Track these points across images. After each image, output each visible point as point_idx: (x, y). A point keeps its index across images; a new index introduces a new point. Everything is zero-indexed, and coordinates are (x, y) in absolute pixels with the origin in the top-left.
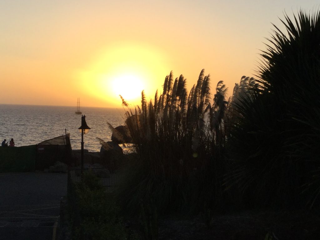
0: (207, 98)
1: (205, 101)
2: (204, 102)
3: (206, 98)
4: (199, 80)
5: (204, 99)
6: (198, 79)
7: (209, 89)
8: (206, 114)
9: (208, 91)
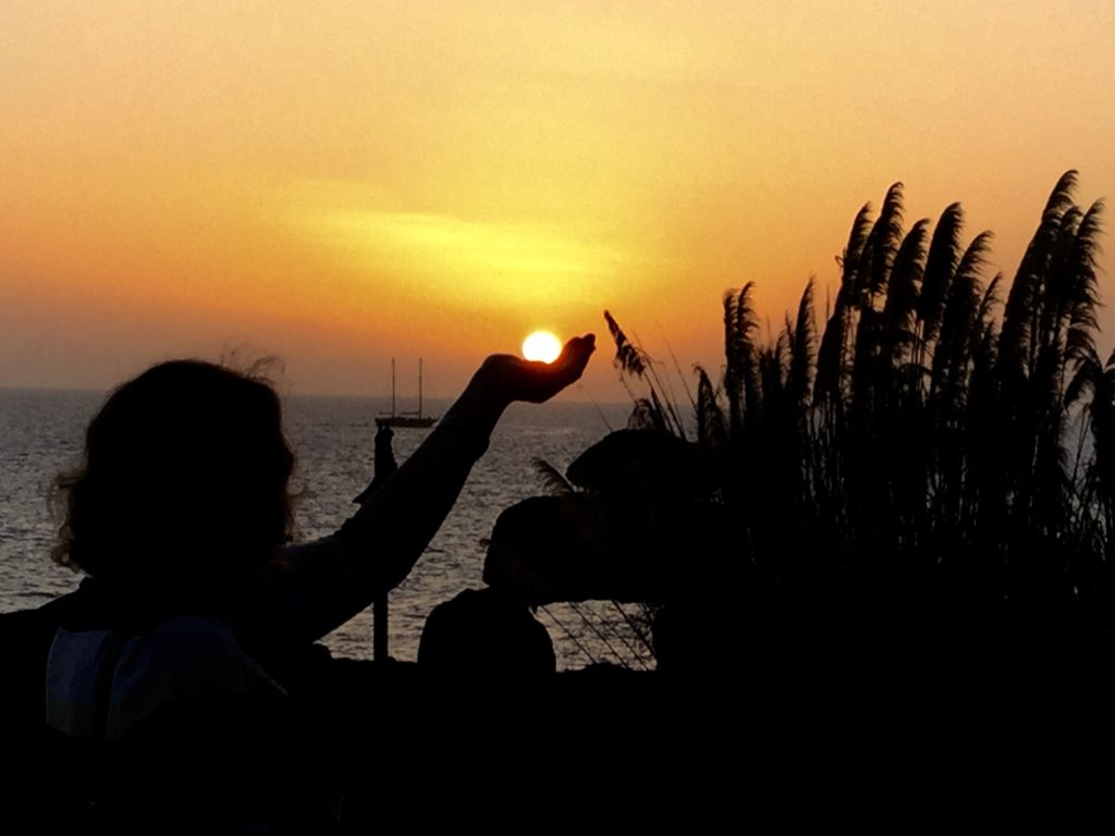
0: (1075, 326)
1: (1064, 338)
2: (1062, 347)
3: (1072, 322)
4: (1041, 228)
5: (1063, 332)
6: (1038, 222)
7: (1092, 275)
8: (1075, 410)
9: (1084, 285)
